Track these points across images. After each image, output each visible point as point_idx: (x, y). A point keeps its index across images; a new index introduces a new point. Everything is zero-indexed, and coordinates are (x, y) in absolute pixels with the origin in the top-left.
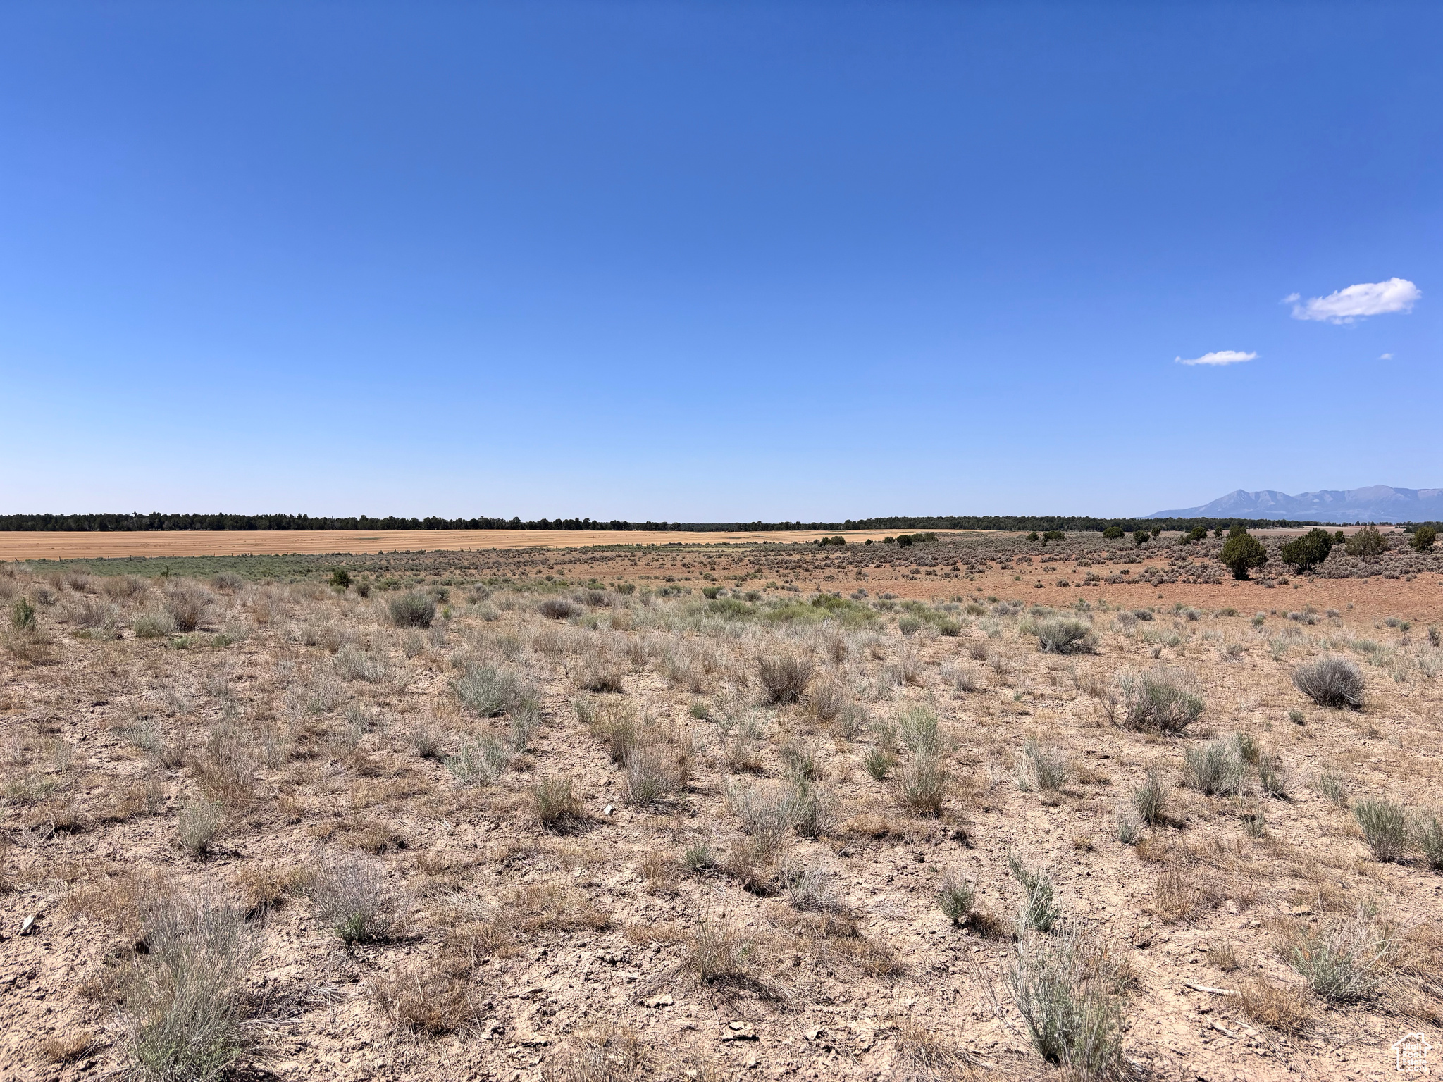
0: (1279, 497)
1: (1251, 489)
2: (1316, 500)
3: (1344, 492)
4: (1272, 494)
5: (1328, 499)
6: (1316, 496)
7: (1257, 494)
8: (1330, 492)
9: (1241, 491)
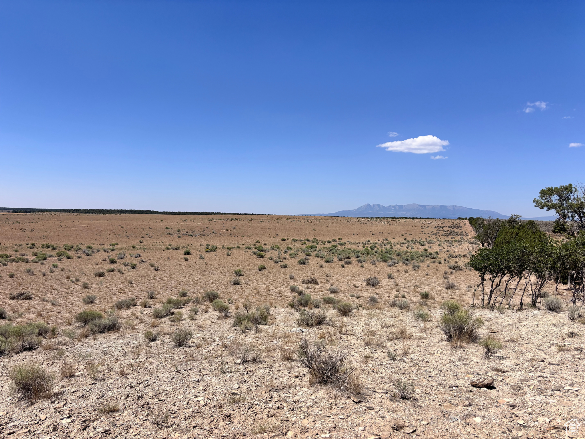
0: (381, 207)
1: (371, 204)
2: (393, 208)
4: (379, 206)
5: (397, 208)
6: (393, 207)
7: (374, 205)
8: (398, 206)
9: (368, 204)
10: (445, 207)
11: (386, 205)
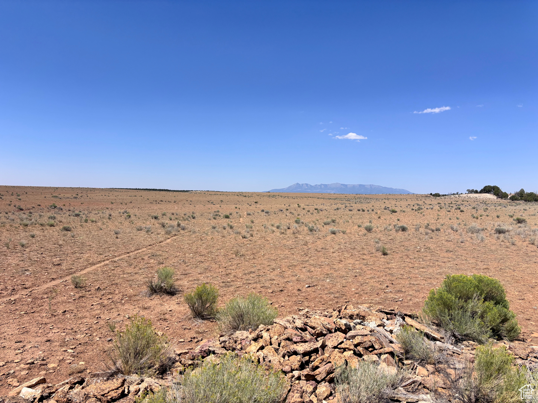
0: (309, 186)
1: (300, 183)
2: (319, 187)
3: (327, 185)
4: (307, 184)
5: (323, 186)
6: (319, 186)
7: (302, 184)
8: (323, 185)
9: (298, 183)
10: (364, 185)
11: (313, 184)
